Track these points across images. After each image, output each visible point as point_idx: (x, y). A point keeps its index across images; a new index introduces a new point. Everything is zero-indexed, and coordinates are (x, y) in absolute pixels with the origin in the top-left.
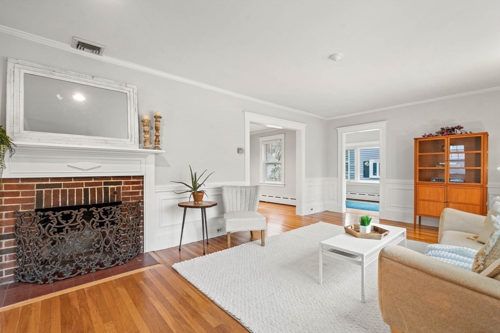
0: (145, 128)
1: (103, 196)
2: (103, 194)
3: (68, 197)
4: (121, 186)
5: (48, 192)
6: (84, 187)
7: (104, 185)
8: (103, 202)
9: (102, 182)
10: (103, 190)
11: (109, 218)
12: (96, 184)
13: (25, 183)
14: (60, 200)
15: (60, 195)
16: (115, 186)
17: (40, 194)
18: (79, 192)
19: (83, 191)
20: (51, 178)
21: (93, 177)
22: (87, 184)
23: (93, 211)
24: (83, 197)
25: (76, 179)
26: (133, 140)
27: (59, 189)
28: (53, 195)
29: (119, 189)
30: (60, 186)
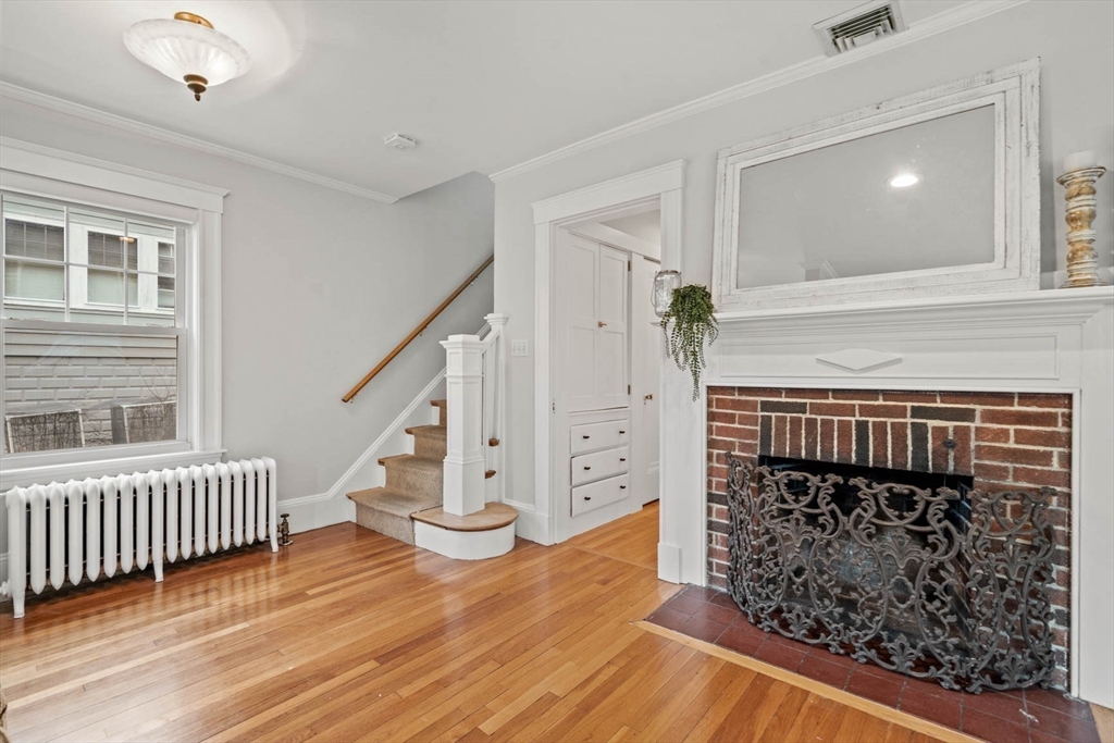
0: (1073, 203)
1: (910, 448)
2: (909, 442)
3: (819, 439)
4: (972, 425)
5: (781, 420)
6: (858, 418)
7: (912, 417)
8: (909, 467)
9: (905, 407)
10: (909, 432)
11: (906, 521)
12: (888, 412)
13: (744, 398)
14: (803, 444)
15: (803, 432)
16: (951, 425)
17: (766, 422)
18: (845, 427)
19: (854, 428)
20: (786, 389)
21: (882, 391)
22: (865, 410)
23: (860, 489)
24: (854, 443)
25: (838, 393)
26: (1013, 262)
27: (800, 415)
28: (790, 429)
29: (962, 433)
30: (801, 408)
